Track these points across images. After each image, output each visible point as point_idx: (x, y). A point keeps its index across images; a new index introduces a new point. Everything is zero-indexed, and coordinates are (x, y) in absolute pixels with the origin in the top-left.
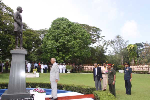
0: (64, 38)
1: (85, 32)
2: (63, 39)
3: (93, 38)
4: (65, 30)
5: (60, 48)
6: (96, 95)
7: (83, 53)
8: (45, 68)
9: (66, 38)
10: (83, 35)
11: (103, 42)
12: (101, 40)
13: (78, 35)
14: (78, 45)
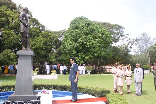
0: (83, 38)
1: (105, 30)
3: (116, 36)
4: (84, 29)
5: (80, 48)
7: (104, 53)
8: (64, 69)
9: (85, 37)
10: (103, 34)
11: (127, 41)
12: (125, 39)
13: (98, 34)
14: (98, 45)
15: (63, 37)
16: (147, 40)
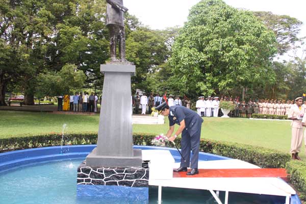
0: (216, 43)
1: (262, 27)
2: (214, 45)
3: (281, 41)
4: (218, 24)
5: (208, 64)
7: (257, 76)
9: (219, 42)
10: (258, 35)
11: (305, 51)
13: (248, 35)
14: (247, 57)
15: (171, 41)
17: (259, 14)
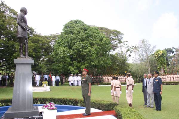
0: (79, 44)
1: (103, 36)
2: (78, 45)
3: (114, 43)
4: (80, 34)
6: (118, 111)
7: (102, 62)
8: (57, 80)
10: (101, 40)
11: (126, 48)
12: (123, 46)
13: (96, 40)
15: (53, 42)
16: (148, 47)
17: (101, 28)
